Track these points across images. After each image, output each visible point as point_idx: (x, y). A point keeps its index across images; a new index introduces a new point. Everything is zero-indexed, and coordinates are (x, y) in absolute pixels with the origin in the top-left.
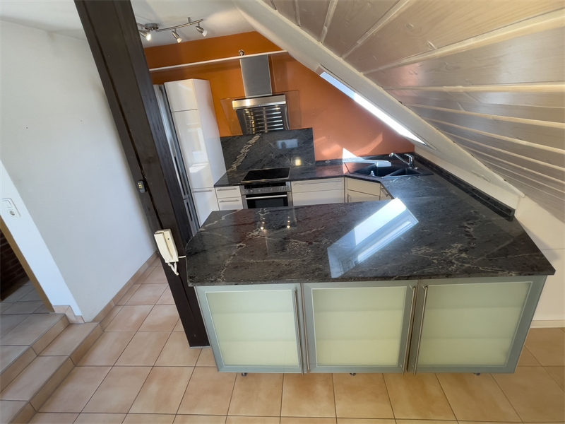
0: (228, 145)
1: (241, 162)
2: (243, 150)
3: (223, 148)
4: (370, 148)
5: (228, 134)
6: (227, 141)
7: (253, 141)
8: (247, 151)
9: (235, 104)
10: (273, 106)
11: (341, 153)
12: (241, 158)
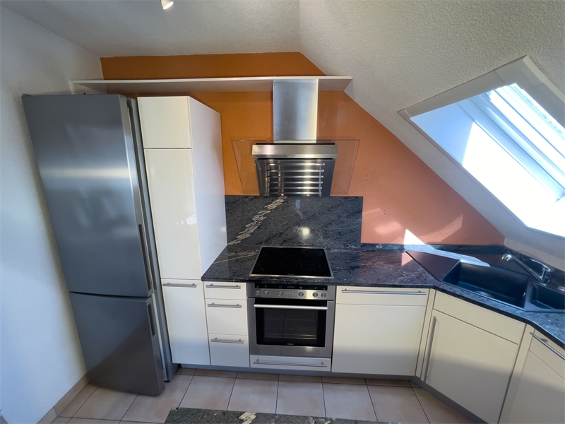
0: (235, 207)
1: (252, 234)
2: (256, 217)
3: (227, 211)
4: (443, 235)
5: (237, 192)
6: (234, 202)
7: (273, 206)
8: (262, 218)
9: (256, 150)
11: (402, 235)
12: (252, 228)
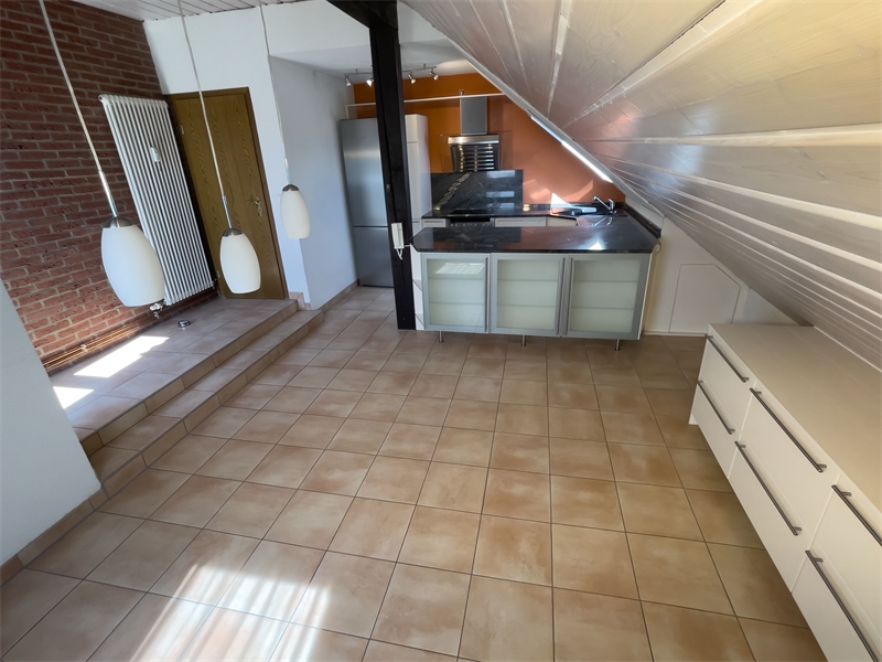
0: (437, 181)
1: (449, 200)
2: (451, 188)
4: (579, 195)
6: (437, 178)
7: (462, 179)
8: (455, 189)
9: (451, 141)
10: (487, 145)
11: (550, 198)
12: (448, 197)
